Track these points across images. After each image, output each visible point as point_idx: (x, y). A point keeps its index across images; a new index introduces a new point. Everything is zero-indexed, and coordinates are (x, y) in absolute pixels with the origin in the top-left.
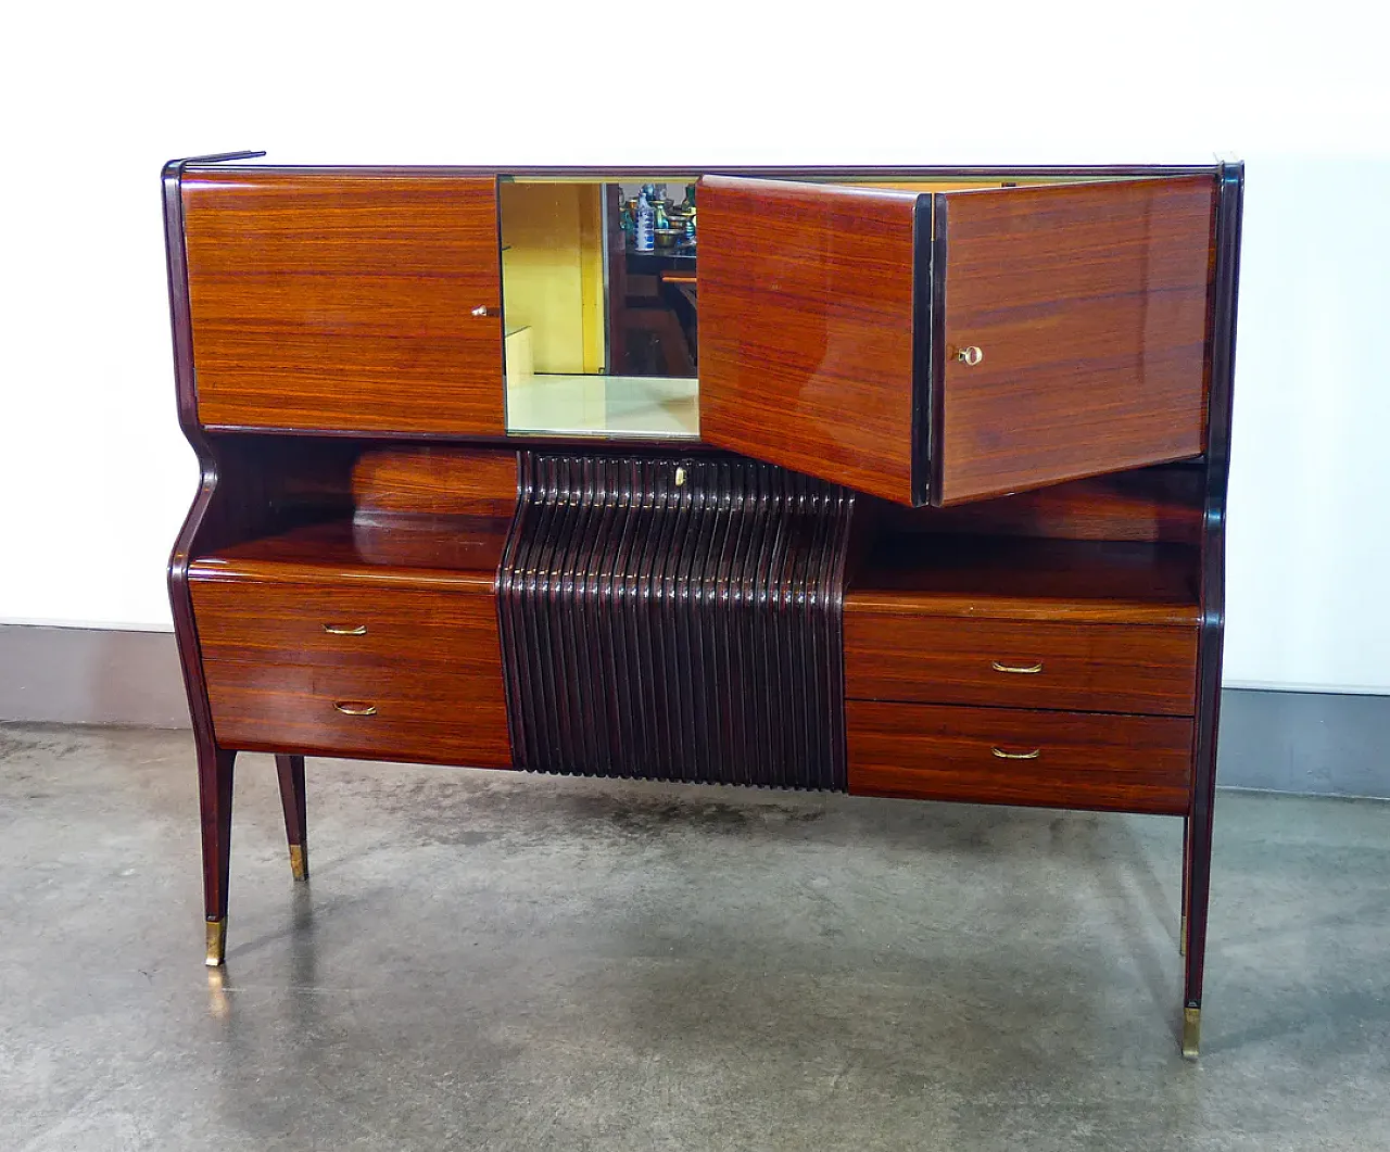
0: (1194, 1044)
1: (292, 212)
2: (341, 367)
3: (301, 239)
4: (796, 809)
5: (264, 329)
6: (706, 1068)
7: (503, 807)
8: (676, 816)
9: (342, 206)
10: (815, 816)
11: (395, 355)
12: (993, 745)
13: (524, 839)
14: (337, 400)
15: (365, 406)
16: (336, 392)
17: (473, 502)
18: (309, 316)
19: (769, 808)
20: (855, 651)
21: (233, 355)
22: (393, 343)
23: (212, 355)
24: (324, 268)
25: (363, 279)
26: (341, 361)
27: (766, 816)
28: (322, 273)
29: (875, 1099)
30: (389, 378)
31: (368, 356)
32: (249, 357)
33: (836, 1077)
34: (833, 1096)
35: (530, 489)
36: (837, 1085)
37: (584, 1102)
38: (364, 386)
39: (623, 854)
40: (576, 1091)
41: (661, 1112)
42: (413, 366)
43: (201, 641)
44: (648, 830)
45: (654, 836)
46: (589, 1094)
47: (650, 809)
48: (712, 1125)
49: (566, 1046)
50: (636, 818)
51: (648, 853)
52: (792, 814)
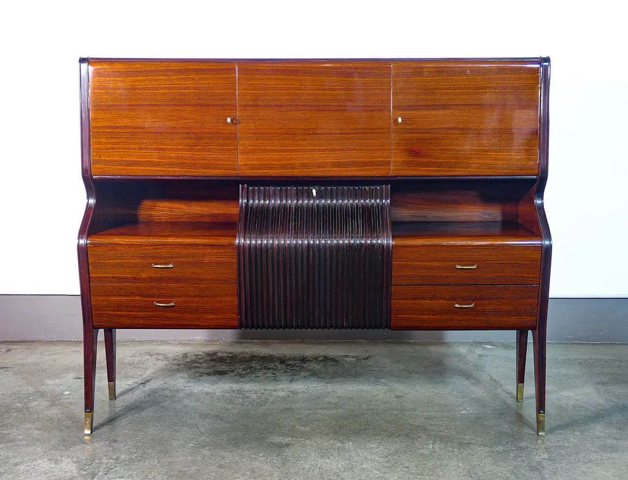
0: (543, 430)
1: (140, 78)
2: (162, 147)
3: (145, 90)
4: (358, 356)
5: (126, 130)
6: (373, 445)
7: (228, 361)
8: (307, 361)
9: (164, 75)
10: (367, 358)
11: (188, 141)
12: (455, 303)
14: (159, 162)
15: (172, 165)
16: (159, 158)
17: (204, 216)
18: (147, 125)
19: (347, 356)
20: (397, 263)
21: (109, 143)
22: (187, 136)
23: (99, 143)
24: (155, 103)
25: (173, 108)
26: (162, 144)
27: (346, 359)
28: (155, 105)
29: (452, 451)
30: (184, 151)
31: (175, 142)
32: (118, 143)
33: (431, 445)
34: (434, 452)
35: (246, 201)
36: (433, 448)
38: (172, 155)
39: (291, 375)
40: (322, 457)
42: (196, 146)
43: (91, 275)
44: (298, 366)
45: (302, 368)
46: (329, 458)
47: (294, 359)
48: (389, 465)
49: (308, 442)
50: (290, 362)
51: (303, 374)
52: (357, 358)
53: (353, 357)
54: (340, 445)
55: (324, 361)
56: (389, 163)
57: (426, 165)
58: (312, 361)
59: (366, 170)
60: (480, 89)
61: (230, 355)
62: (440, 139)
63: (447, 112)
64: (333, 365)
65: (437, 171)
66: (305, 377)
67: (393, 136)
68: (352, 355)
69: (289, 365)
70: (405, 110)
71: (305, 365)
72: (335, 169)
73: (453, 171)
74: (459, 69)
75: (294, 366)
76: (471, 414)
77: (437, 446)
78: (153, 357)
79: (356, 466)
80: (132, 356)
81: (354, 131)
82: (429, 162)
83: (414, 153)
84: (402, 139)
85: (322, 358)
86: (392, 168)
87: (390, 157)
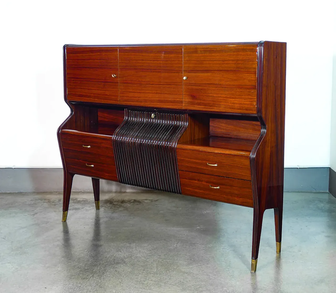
4: (152, 200)
5: (79, 80)
6: (146, 245)
7: (82, 203)
8: (124, 202)
10: (157, 201)
13: (89, 208)
14: (90, 96)
19: (146, 200)
21: (73, 85)
22: (100, 83)
23: (70, 85)
27: (146, 201)
29: (185, 247)
30: (99, 91)
32: (76, 86)
33: (176, 245)
34: (176, 248)
35: (127, 117)
36: (176, 246)
37: (120, 253)
38: (95, 92)
39: (114, 210)
40: (117, 251)
41: (138, 253)
44: (119, 205)
45: (120, 206)
46: (121, 252)
47: (118, 201)
48: (151, 255)
49: (112, 244)
50: (115, 203)
51: (120, 209)
52: (152, 201)
53: (150, 200)
54: (128, 245)
55: (133, 202)
56: (182, 102)
57: (199, 104)
58: (127, 202)
59: (172, 105)
60: (226, 61)
61: (84, 200)
62: (206, 89)
63: (209, 74)
64: (138, 204)
65: (204, 108)
66: (121, 211)
67: (184, 87)
68: (149, 199)
69: (114, 204)
70: (189, 72)
71: (123, 205)
72: (158, 103)
73: (212, 109)
74: (215, 49)
75: (117, 205)
76: (202, 228)
77: (179, 244)
78: (42, 201)
79: (134, 256)
80: (31, 201)
81: (166, 84)
82: (201, 103)
83: (193, 97)
84: (188, 89)
85: (132, 201)
86: (184, 105)
87: (182, 99)
